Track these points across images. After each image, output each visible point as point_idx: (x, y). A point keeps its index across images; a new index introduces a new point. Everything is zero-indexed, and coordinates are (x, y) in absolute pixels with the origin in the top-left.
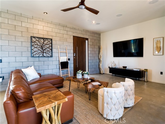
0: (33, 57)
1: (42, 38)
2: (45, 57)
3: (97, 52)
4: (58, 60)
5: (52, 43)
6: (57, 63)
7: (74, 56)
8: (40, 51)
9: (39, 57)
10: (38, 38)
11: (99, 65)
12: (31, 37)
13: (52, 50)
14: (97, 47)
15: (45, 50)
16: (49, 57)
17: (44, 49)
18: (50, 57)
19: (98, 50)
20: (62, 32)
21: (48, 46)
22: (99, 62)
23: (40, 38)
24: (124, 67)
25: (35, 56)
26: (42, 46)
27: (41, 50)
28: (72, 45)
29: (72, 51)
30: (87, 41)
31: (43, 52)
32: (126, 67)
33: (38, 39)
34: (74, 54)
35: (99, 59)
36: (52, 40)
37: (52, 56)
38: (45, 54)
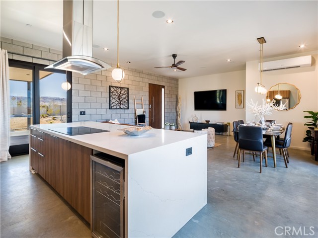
0: (111, 109)
1: (119, 87)
2: (122, 109)
3: (175, 103)
4: (134, 112)
5: (128, 93)
6: (133, 116)
7: (149, 108)
8: (117, 102)
9: (116, 109)
10: (115, 87)
11: (177, 120)
12: (110, 87)
13: (128, 100)
14: (174, 96)
15: (121, 101)
16: (125, 109)
17: (121, 99)
18: (127, 109)
19: (175, 100)
20: (138, 79)
21: (124, 96)
22: (177, 115)
23: (117, 87)
24: (206, 121)
25: (113, 108)
26: (119, 97)
27: (118, 100)
28: (147, 94)
29: (147, 102)
30: (163, 89)
31: (120, 104)
32: (209, 121)
33: (115, 89)
34: (149, 106)
35: (177, 112)
36: (128, 89)
37: (128, 108)
38: (122, 106)
